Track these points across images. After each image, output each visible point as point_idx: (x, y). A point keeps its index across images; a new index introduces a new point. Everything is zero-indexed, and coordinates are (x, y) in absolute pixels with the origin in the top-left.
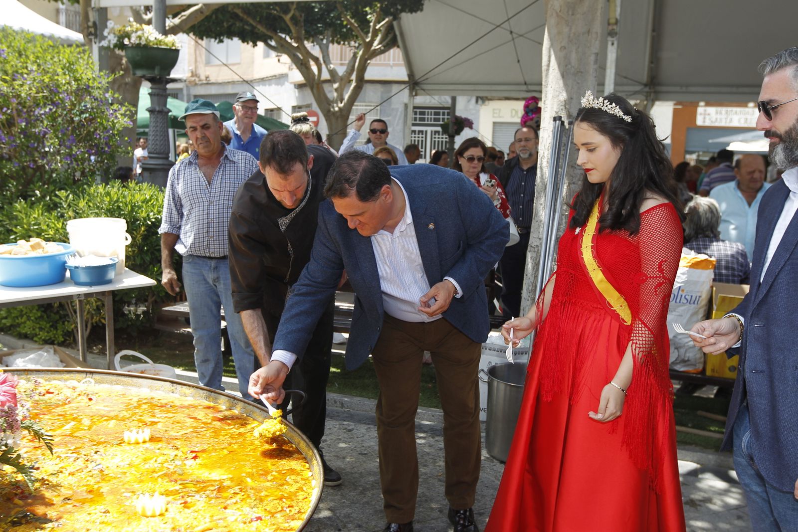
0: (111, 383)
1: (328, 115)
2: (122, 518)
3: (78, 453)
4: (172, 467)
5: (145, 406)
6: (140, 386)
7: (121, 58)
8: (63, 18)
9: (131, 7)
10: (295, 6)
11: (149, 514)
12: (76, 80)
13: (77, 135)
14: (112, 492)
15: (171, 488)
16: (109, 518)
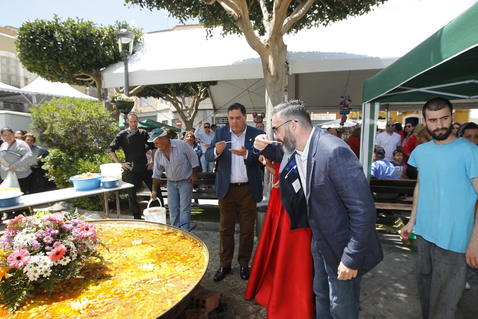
0: (123, 224)
1: (186, 122)
2: (138, 273)
3: (116, 250)
8: (88, 92)
11: (148, 271)
14: (132, 264)
15: (154, 261)
16: (133, 274)
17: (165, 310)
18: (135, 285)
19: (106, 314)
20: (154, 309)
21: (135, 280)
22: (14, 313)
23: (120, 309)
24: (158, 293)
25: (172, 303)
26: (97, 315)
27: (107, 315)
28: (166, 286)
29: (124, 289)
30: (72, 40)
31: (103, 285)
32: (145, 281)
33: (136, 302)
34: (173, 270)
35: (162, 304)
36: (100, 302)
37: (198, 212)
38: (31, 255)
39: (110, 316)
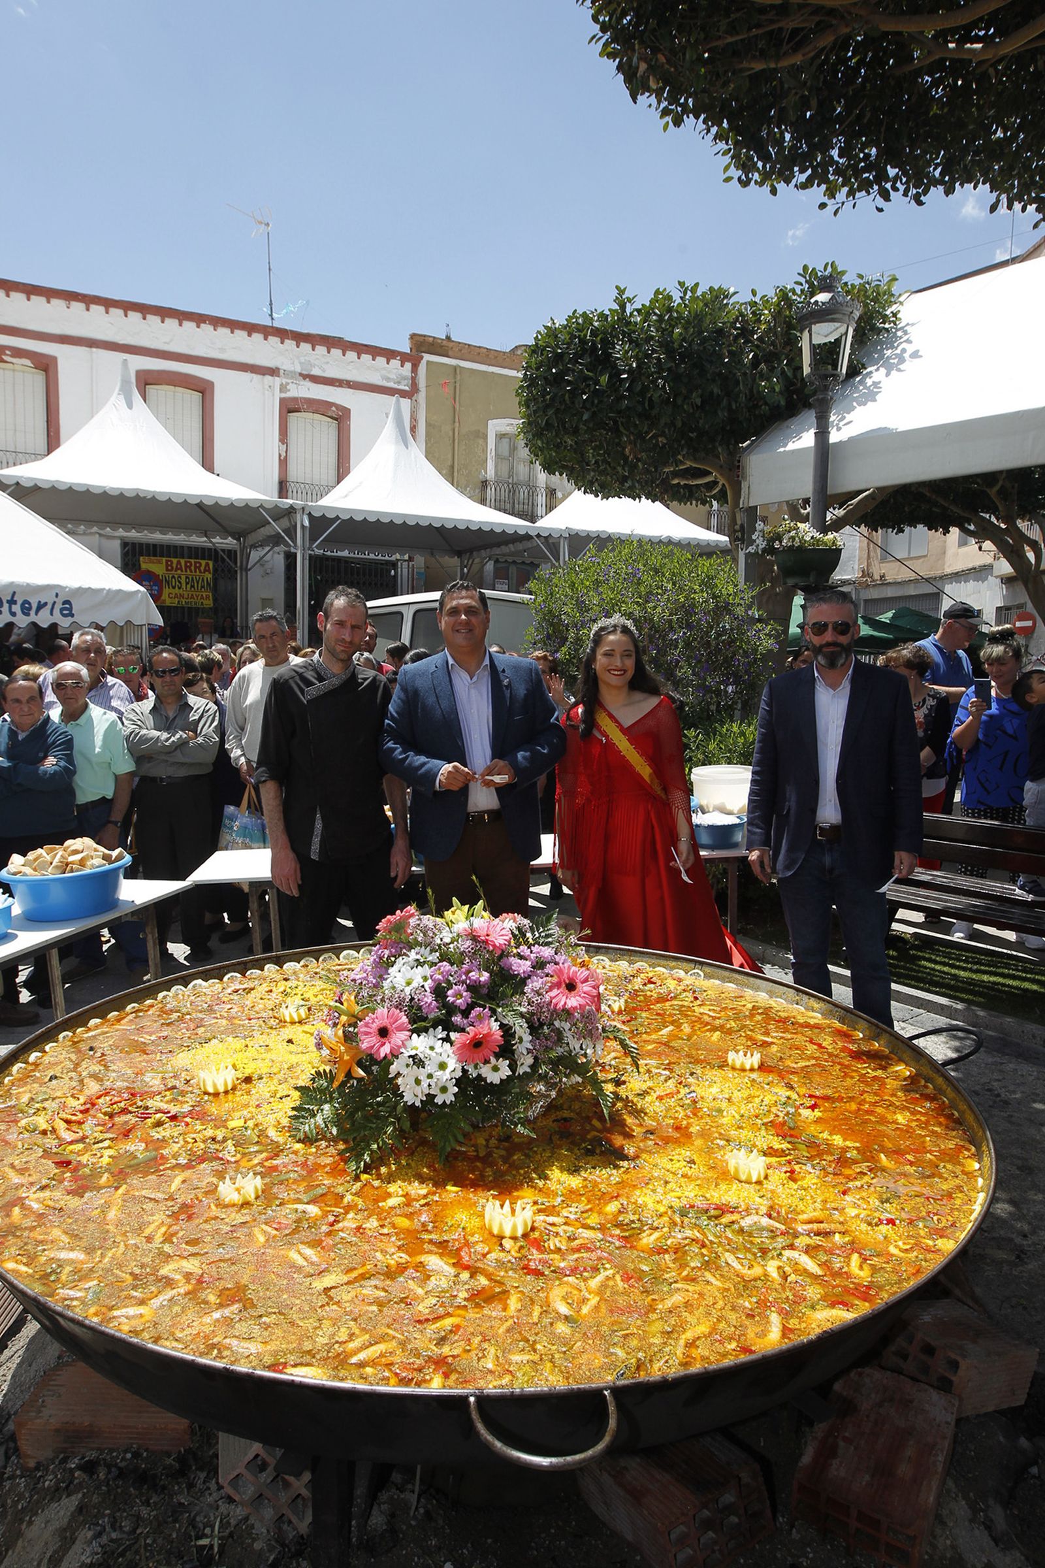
0: (723, 980)
2: (710, 1174)
3: (671, 1070)
4: (781, 1115)
5: (759, 1018)
6: (757, 989)
7: (772, 564)
8: (714, 522)
9: (787, 502)
10: (1004, 475)
11: (743, 1178)
12: (714, 597)
13: (713, 662)
14: (703, 1134)
15: (777, 1146)
16: (693, 1171)
17: (751, 1352)
18: (683, 1213)
19: (566, 1279)
20: (714, 1330)
21: (692, 1195)
22: (357, 1178)
23: (611, 1283)
24: (749, 1272)
25: (784, 1336)
26: (542, 1274)
27: (567, 1283)
28: (785, 1259)
29: (647, 1217)
30: (659, 359)
31: (591, 1177)
32: (723, 1209)
33: (666, 1276)
34: (833, 1205)
35: (747, 1322)
36: (565, 1232)
37: (1035, 987)
38: (413, 1031)
39: (575, 1292)
